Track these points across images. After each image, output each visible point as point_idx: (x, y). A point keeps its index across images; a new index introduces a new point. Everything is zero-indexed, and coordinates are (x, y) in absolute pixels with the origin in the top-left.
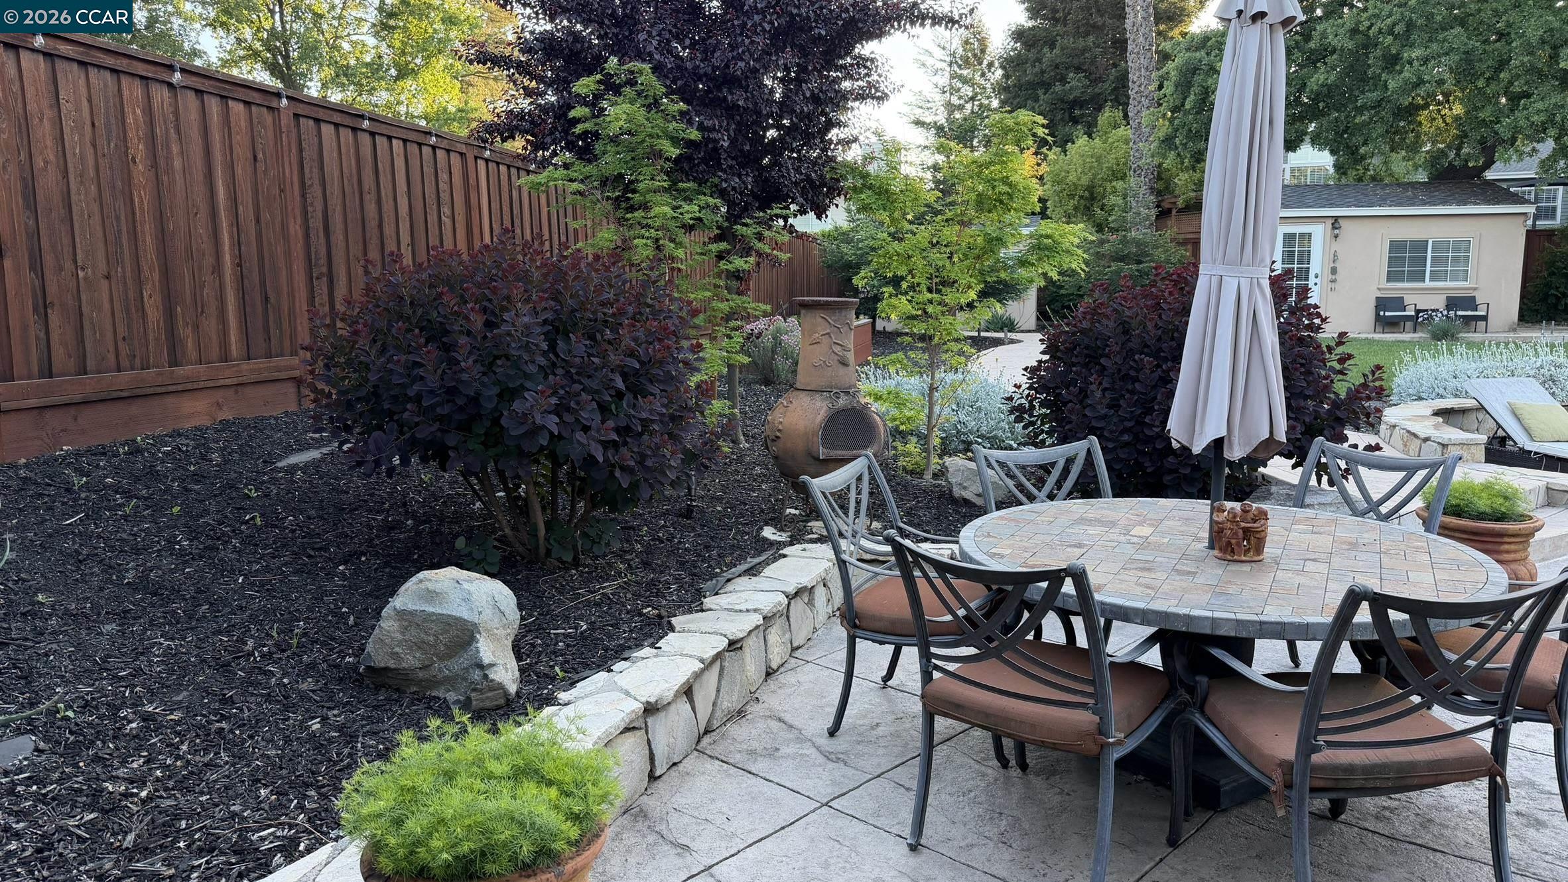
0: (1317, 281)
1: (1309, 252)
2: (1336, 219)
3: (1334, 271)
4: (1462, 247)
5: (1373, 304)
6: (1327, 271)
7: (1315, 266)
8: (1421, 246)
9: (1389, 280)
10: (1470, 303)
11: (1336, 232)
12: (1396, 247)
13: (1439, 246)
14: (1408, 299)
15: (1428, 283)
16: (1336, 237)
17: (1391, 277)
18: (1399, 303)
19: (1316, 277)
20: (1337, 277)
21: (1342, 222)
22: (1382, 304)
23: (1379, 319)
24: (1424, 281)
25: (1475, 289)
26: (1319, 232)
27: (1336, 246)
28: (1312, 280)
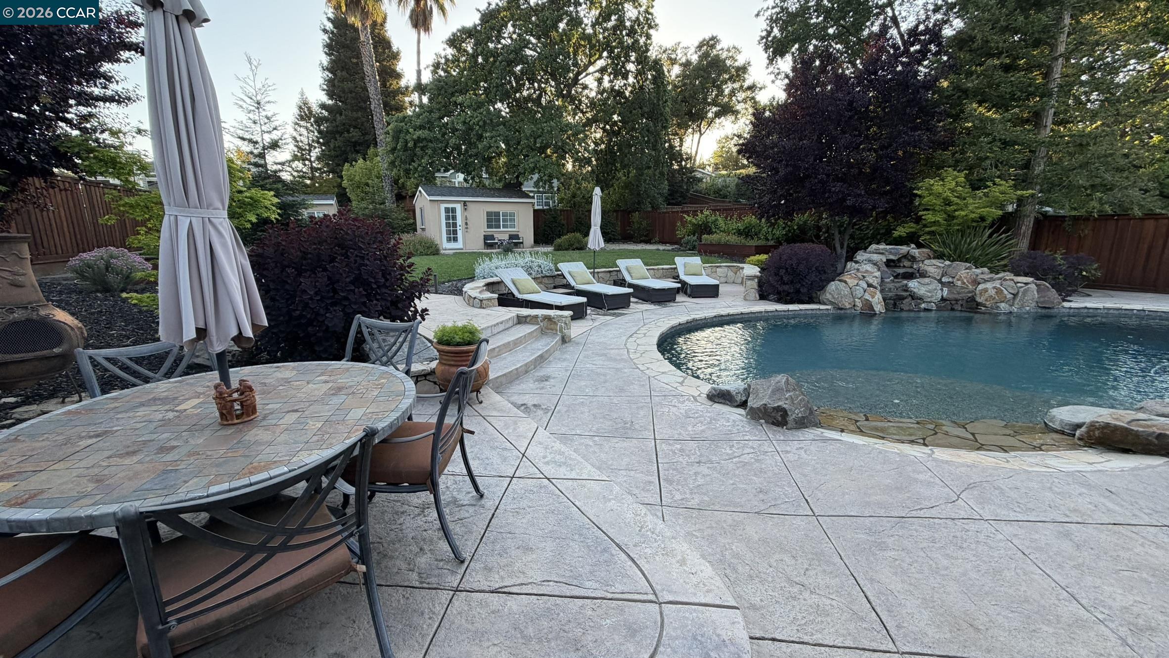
0: (460, 228)
1: (456, 216)
2: (465, 202)
3: (466, 224)
4: (512, 214)
5: (482, 237)
6: (464, 224)
7: (459, 221)
8: (498, 214)
9: (487, 228)
10: (517, 237)
11: (465, 207)
12: (489, 214)
13: (505, 215)
14: (496, 236)
15: (502, 229)
16: (466, 209)
17: (489, 226)
18: (492, 237)
19: (460, 226)
20: (467, 226)
21: (467, 203)
22: (486, 238)
23: (485, 243)
24: (500, 228)
25: (518, 231)
26: (459, 207)
27: (466, 214)
28: (458, 228)
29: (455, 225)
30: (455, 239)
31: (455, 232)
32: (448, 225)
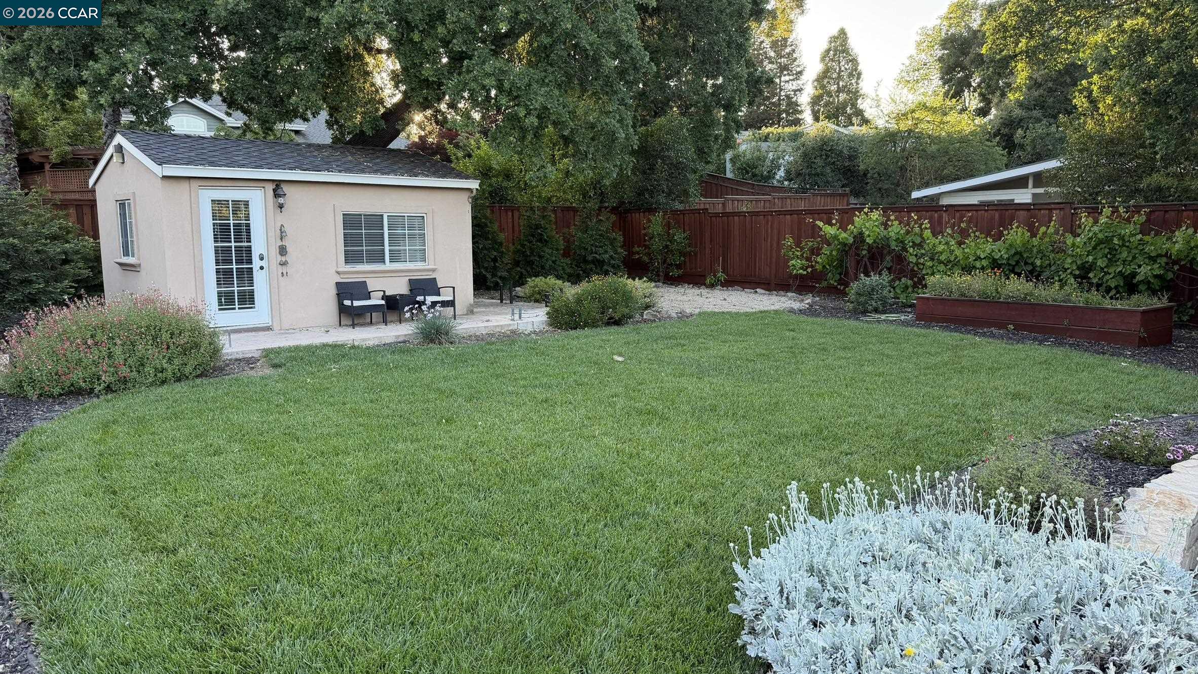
0: (263, 263)
1: (248, 225)
2: (278, 184)
3: (283, 251)
4: (417, 223)
5: (333, 291)
6: (274, 251)
7: (258, 244)
8: (375, 221)
9: (347, 261)
10: (433, 286)
11: (281, 200)
12: (351, 221)
13: (395, 221)
14: (372, 285)
15: (388, 265)
16: (281, 206)
17: (351, 257)
18: (360, 290)
19: (262, 259)
20: (287, 258)
21: (286, 188)
22: (345, 291)
23: (343, 310)
24: (384, 262)
25: (434, 270)
26: (258, 200)
27: (281, 219)
28: (256, 263)
29: (245, 255)
30: (247, 299)
31: (247, 275)
32: (222, 256)
